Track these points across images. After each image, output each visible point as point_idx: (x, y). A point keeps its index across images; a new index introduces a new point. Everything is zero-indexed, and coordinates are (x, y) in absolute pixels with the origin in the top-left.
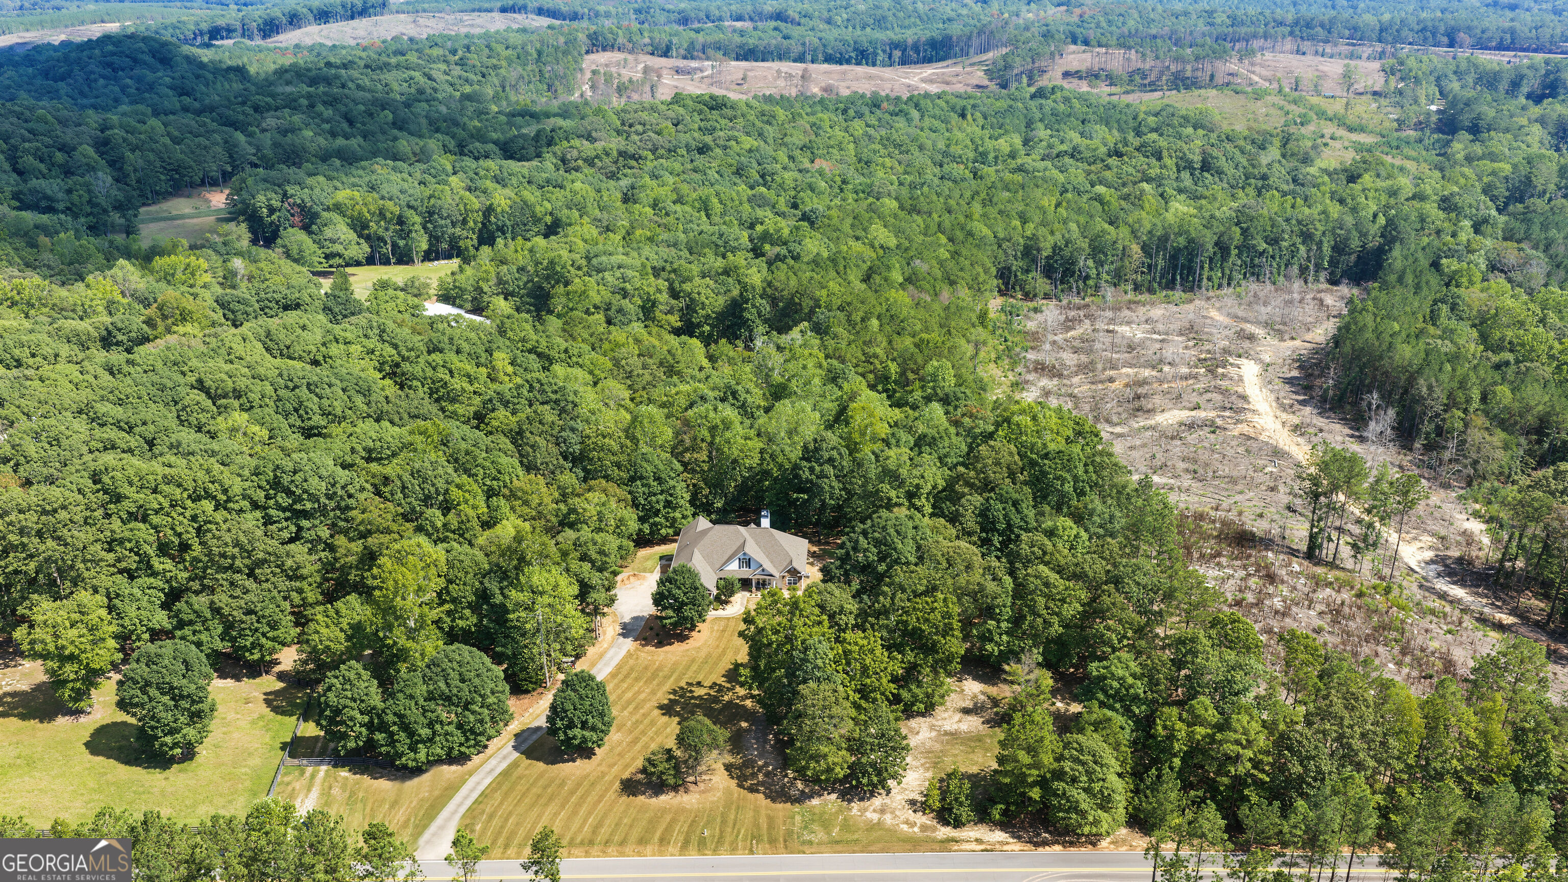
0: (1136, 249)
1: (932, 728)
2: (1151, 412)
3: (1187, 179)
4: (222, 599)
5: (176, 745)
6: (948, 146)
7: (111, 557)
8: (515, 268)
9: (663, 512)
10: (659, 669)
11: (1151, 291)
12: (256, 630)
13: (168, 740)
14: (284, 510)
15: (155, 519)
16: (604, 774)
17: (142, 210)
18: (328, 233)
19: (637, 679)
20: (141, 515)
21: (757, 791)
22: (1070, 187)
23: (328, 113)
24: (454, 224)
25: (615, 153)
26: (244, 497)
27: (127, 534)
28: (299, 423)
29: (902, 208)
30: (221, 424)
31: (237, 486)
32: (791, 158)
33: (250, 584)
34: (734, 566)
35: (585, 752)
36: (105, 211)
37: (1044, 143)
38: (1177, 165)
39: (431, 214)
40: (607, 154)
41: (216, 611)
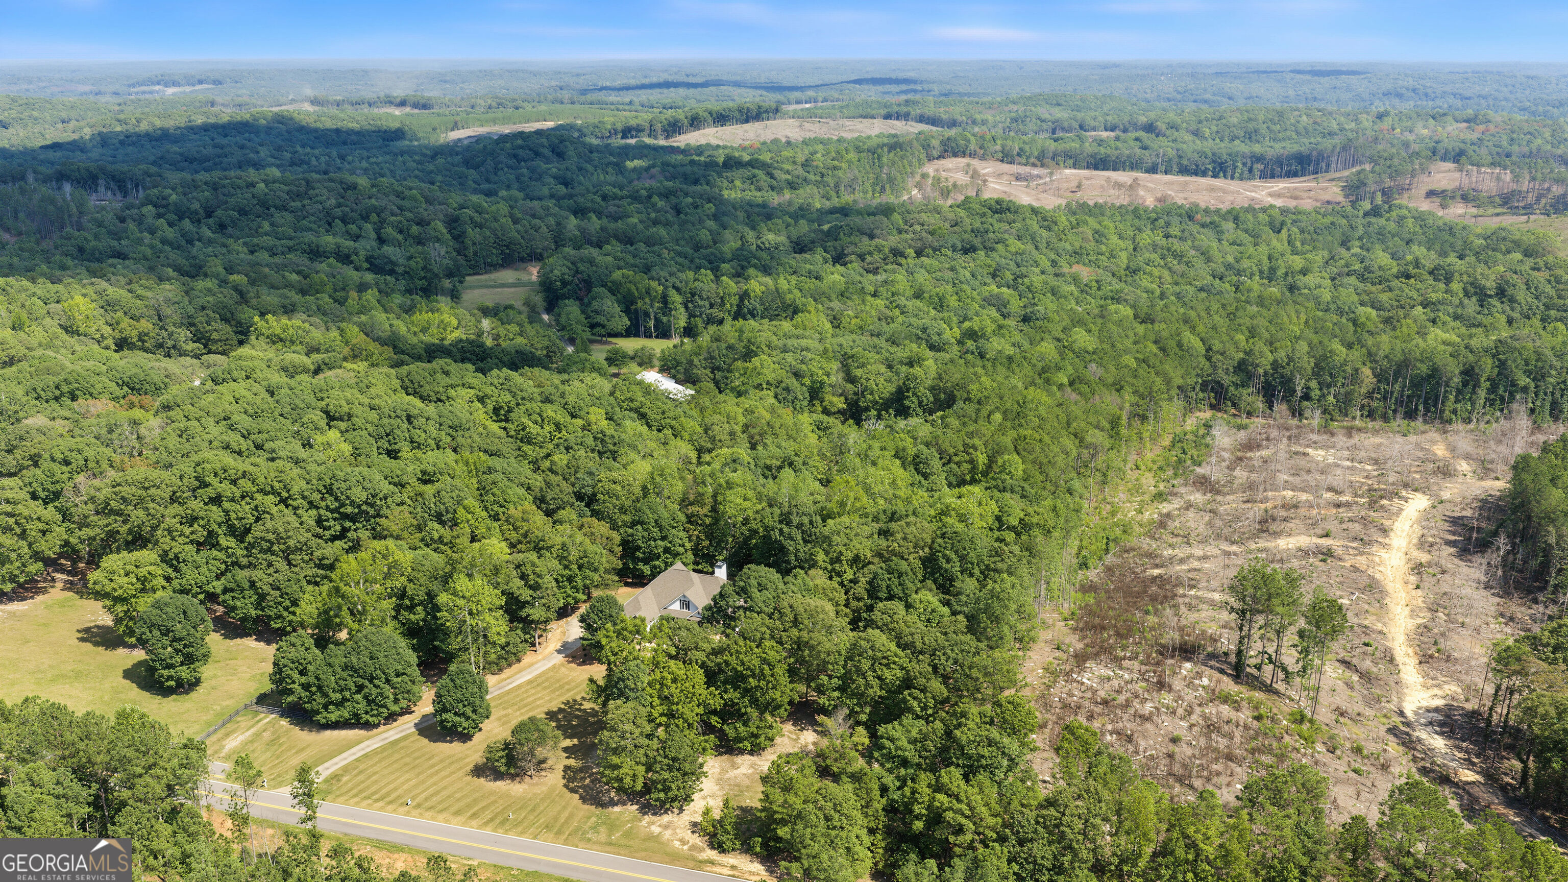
0: (1367, 372)
1: (752, 766)
2: (1277, 534)
3: (1471, 306)
4: (257, 574)
5: (170, 678)
6: (1237, 260)
7: (187, 531)
8: (724, 345)
9: (663, 557)
10: (568, 683)
11: (1385, 418)
12: (280, 603)
13: (165, 673)
14: (332, 511)
15: (226, 505)
16: (467, 756)
17: (468, 278)
18: (595, 305)
19: (545, 688)
20: (216, 500)
21: (576, 792)
22: (1333, 307)
23: (661, 204)
24: (712, 306)
25: (887, 250)
26: (304, 498)
27: (202, 514)
28: (386, 445)
29: (1136, 317)
30: (319, 439)
31: (298, 486)
32: (1054, 263)
33: (282, 565)
34: (676, 606)
35: (465, 737)
36: (437, 276)
37: (1343, 262)
38: (1464, 289)
39: (693, 295)
40: (880, 251)
41: (253, 584)
